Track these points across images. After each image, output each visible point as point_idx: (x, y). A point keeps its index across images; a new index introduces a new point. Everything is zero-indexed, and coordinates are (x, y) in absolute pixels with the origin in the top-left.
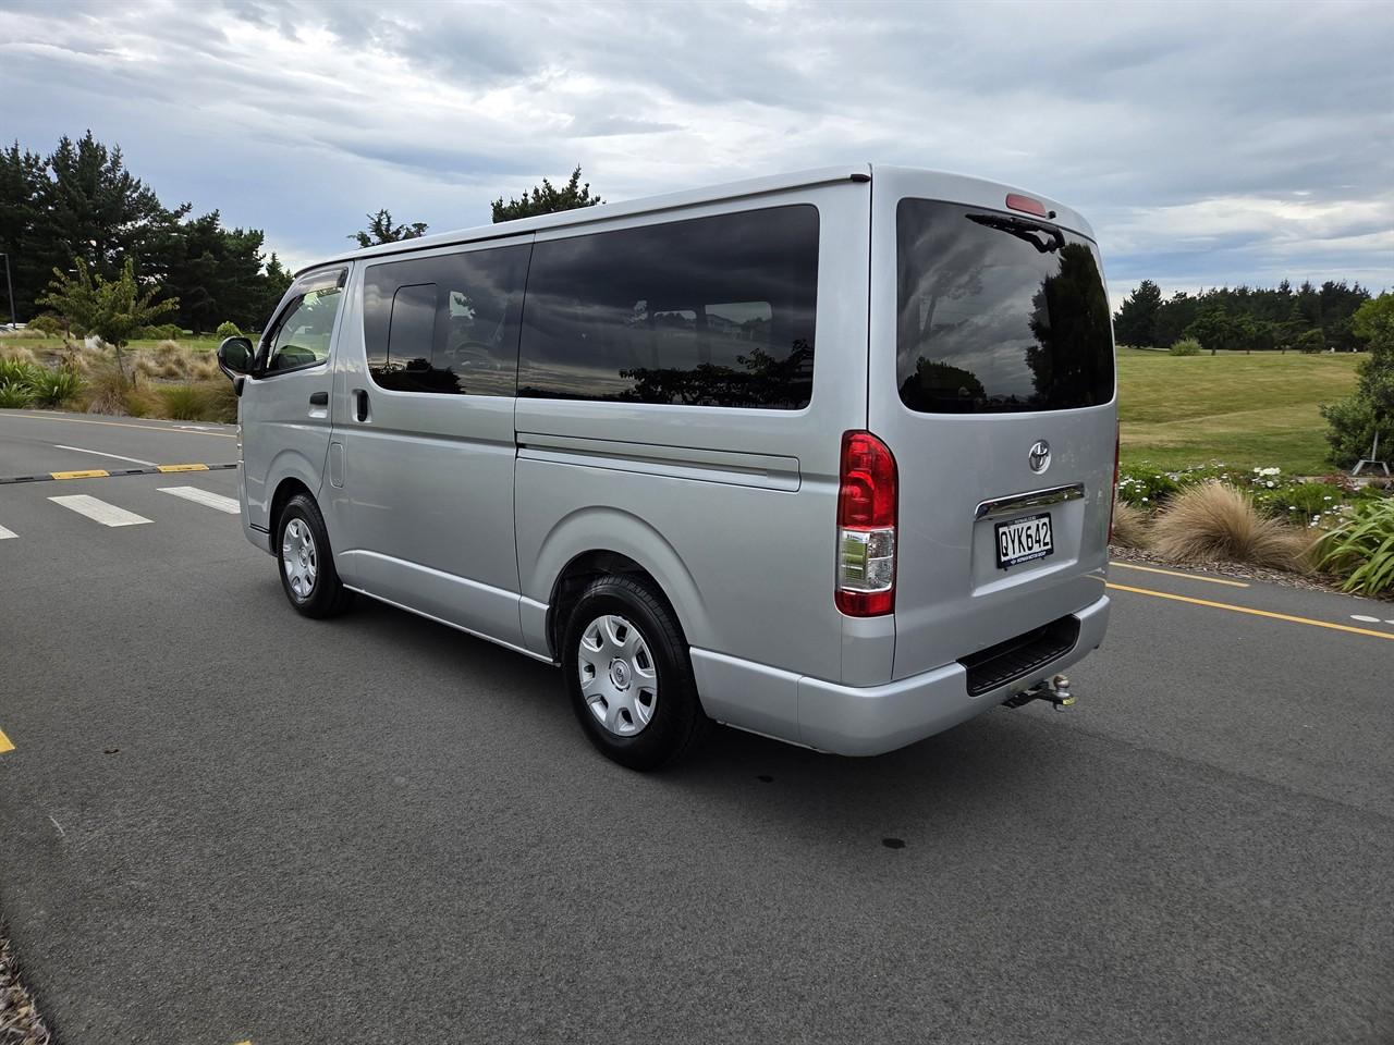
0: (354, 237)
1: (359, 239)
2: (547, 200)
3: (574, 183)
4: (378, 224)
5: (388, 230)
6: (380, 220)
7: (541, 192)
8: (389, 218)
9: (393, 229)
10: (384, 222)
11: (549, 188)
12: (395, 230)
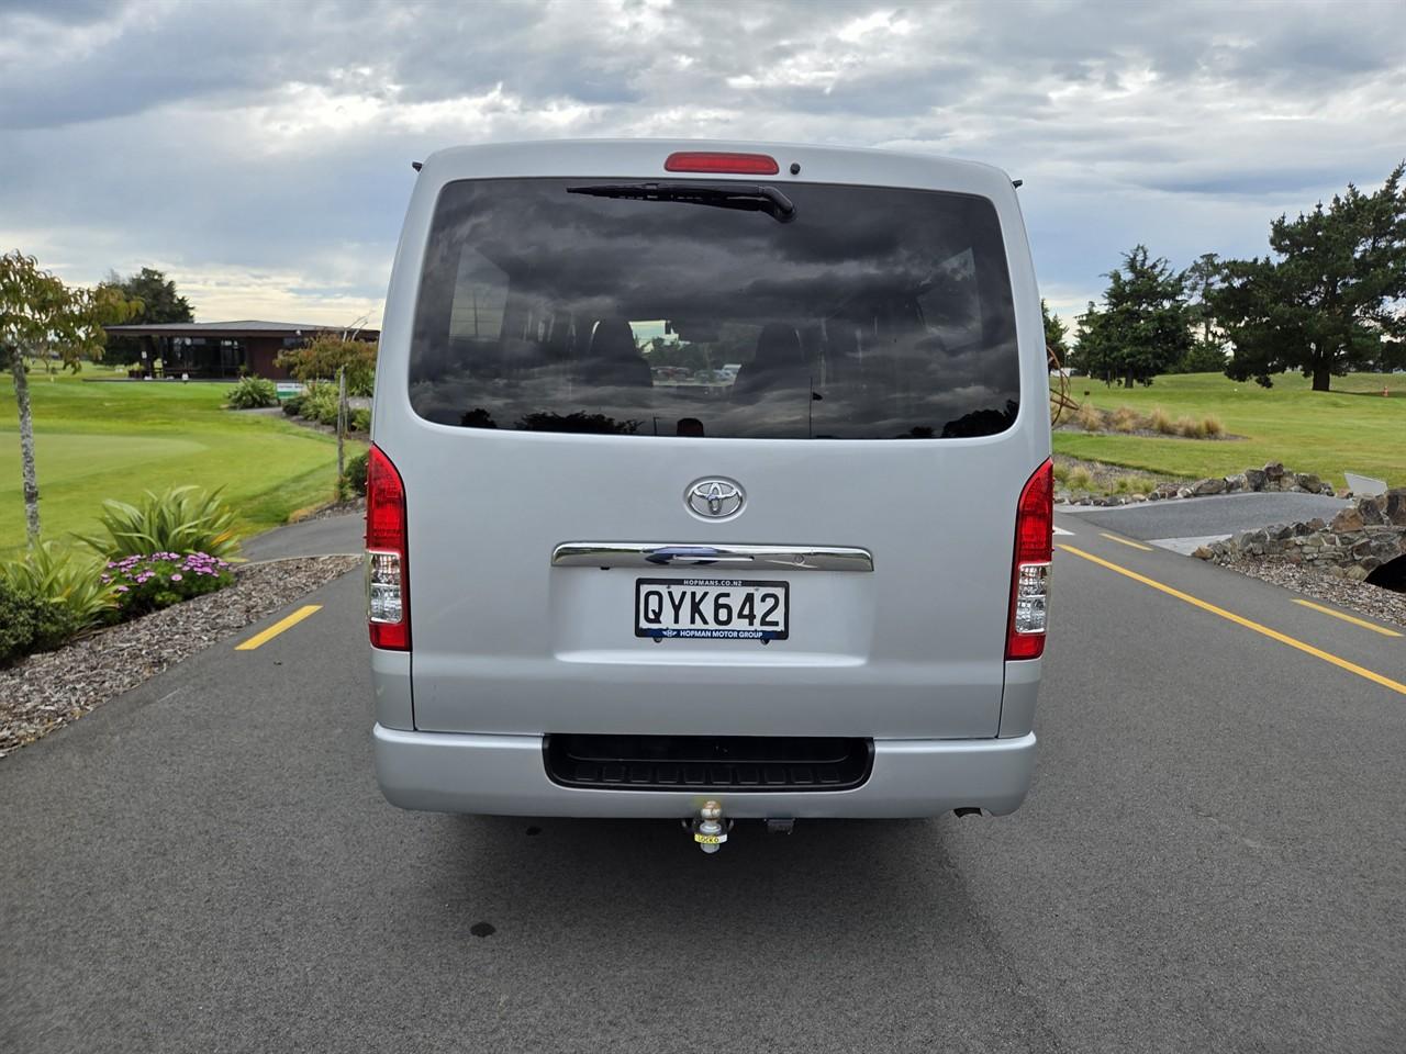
0: (1106, 275)
1: (1111, 277)
2: (1350, 209)
3: (1392, 184)
4: (1133, 260)
5: (1143, 265)
6: (1135, 256)
7: (1343, 200)
8: (1145, 253)
9: (1149, 263)
10: (1140, 258)
11: (1355, 194)
12: (1151, 264)
